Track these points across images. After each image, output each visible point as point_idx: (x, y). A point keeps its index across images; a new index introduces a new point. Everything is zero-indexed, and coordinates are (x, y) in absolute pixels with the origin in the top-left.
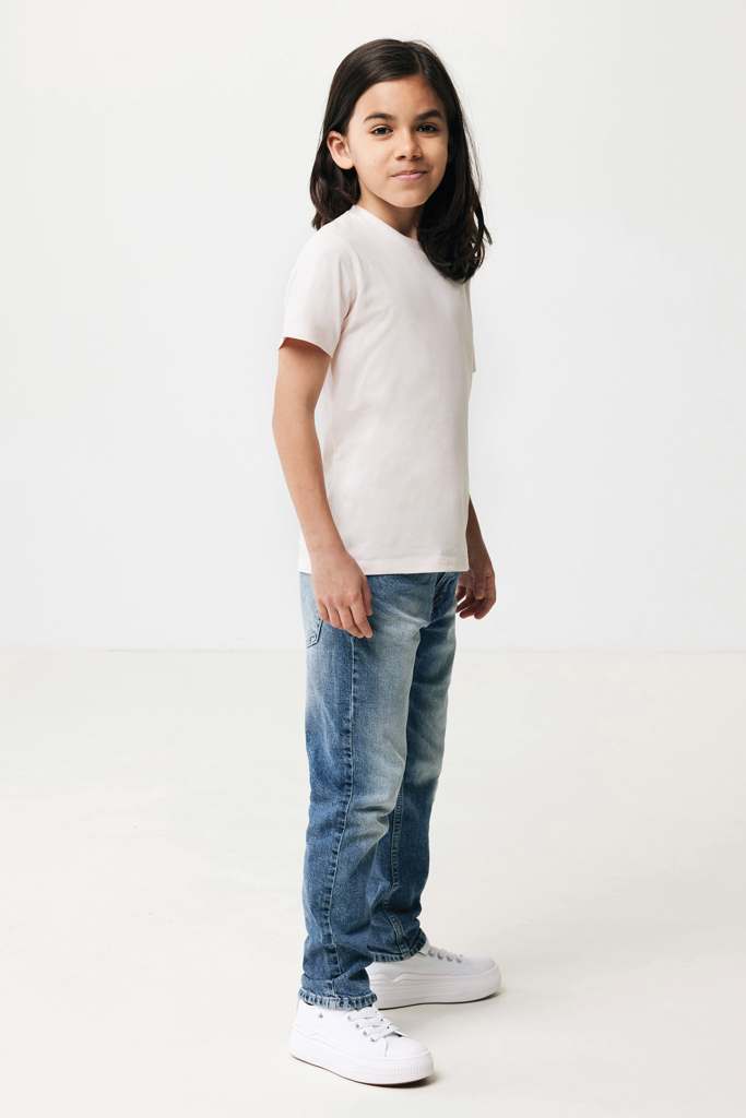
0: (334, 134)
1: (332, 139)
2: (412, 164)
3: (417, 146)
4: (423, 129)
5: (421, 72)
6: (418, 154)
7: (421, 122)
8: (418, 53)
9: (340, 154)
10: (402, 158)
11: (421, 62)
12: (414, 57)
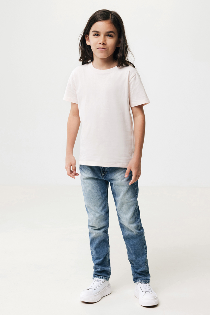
1: (86, 36)
2: (102, 45)
3: (105, 40)
4: (109, 36)
5: (110, 20)
6: (105, 43)
7: (108, 34)
8: (112, 14)
9: (88, 41)
10: (100, 43)
11: (111, 17)
12: (109, 15)
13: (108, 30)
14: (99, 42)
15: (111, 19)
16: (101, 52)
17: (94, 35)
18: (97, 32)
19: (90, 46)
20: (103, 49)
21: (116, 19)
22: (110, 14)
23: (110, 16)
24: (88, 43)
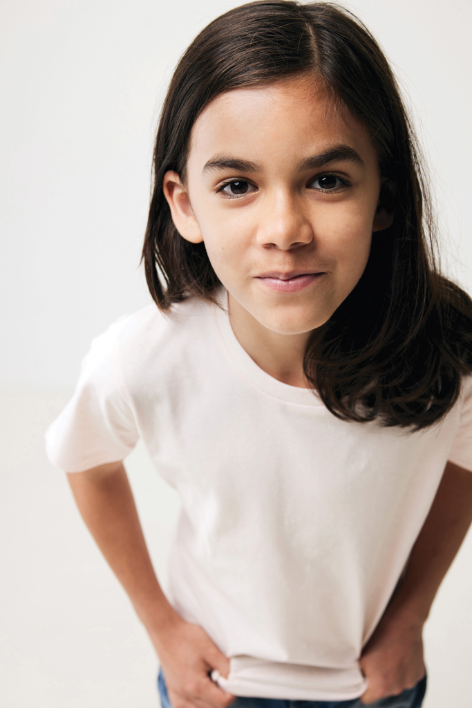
0: (171, 177)
1: (171, 186)
2: (288, 258)
3: (302, 219)
4: (322, 184)
5: (317, 69)
6: (304, 239)
7: (314, 171)
8: (317, 28)
9: (185, 211)
10: (270, 246)
11: (320, 47)
12: (307, 37)
13: (315, 147)
14: (262, 238)
15: (322, 59)
16: (286, 300)
17: (220, 190)
18: (235, 164)
19: (201, 247)
20: (299, 281)
21: (354, 58)
22: (311, 31)
23: (313, 44)
24: (186, 227)
